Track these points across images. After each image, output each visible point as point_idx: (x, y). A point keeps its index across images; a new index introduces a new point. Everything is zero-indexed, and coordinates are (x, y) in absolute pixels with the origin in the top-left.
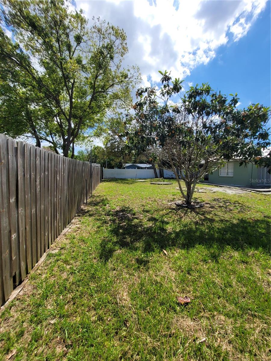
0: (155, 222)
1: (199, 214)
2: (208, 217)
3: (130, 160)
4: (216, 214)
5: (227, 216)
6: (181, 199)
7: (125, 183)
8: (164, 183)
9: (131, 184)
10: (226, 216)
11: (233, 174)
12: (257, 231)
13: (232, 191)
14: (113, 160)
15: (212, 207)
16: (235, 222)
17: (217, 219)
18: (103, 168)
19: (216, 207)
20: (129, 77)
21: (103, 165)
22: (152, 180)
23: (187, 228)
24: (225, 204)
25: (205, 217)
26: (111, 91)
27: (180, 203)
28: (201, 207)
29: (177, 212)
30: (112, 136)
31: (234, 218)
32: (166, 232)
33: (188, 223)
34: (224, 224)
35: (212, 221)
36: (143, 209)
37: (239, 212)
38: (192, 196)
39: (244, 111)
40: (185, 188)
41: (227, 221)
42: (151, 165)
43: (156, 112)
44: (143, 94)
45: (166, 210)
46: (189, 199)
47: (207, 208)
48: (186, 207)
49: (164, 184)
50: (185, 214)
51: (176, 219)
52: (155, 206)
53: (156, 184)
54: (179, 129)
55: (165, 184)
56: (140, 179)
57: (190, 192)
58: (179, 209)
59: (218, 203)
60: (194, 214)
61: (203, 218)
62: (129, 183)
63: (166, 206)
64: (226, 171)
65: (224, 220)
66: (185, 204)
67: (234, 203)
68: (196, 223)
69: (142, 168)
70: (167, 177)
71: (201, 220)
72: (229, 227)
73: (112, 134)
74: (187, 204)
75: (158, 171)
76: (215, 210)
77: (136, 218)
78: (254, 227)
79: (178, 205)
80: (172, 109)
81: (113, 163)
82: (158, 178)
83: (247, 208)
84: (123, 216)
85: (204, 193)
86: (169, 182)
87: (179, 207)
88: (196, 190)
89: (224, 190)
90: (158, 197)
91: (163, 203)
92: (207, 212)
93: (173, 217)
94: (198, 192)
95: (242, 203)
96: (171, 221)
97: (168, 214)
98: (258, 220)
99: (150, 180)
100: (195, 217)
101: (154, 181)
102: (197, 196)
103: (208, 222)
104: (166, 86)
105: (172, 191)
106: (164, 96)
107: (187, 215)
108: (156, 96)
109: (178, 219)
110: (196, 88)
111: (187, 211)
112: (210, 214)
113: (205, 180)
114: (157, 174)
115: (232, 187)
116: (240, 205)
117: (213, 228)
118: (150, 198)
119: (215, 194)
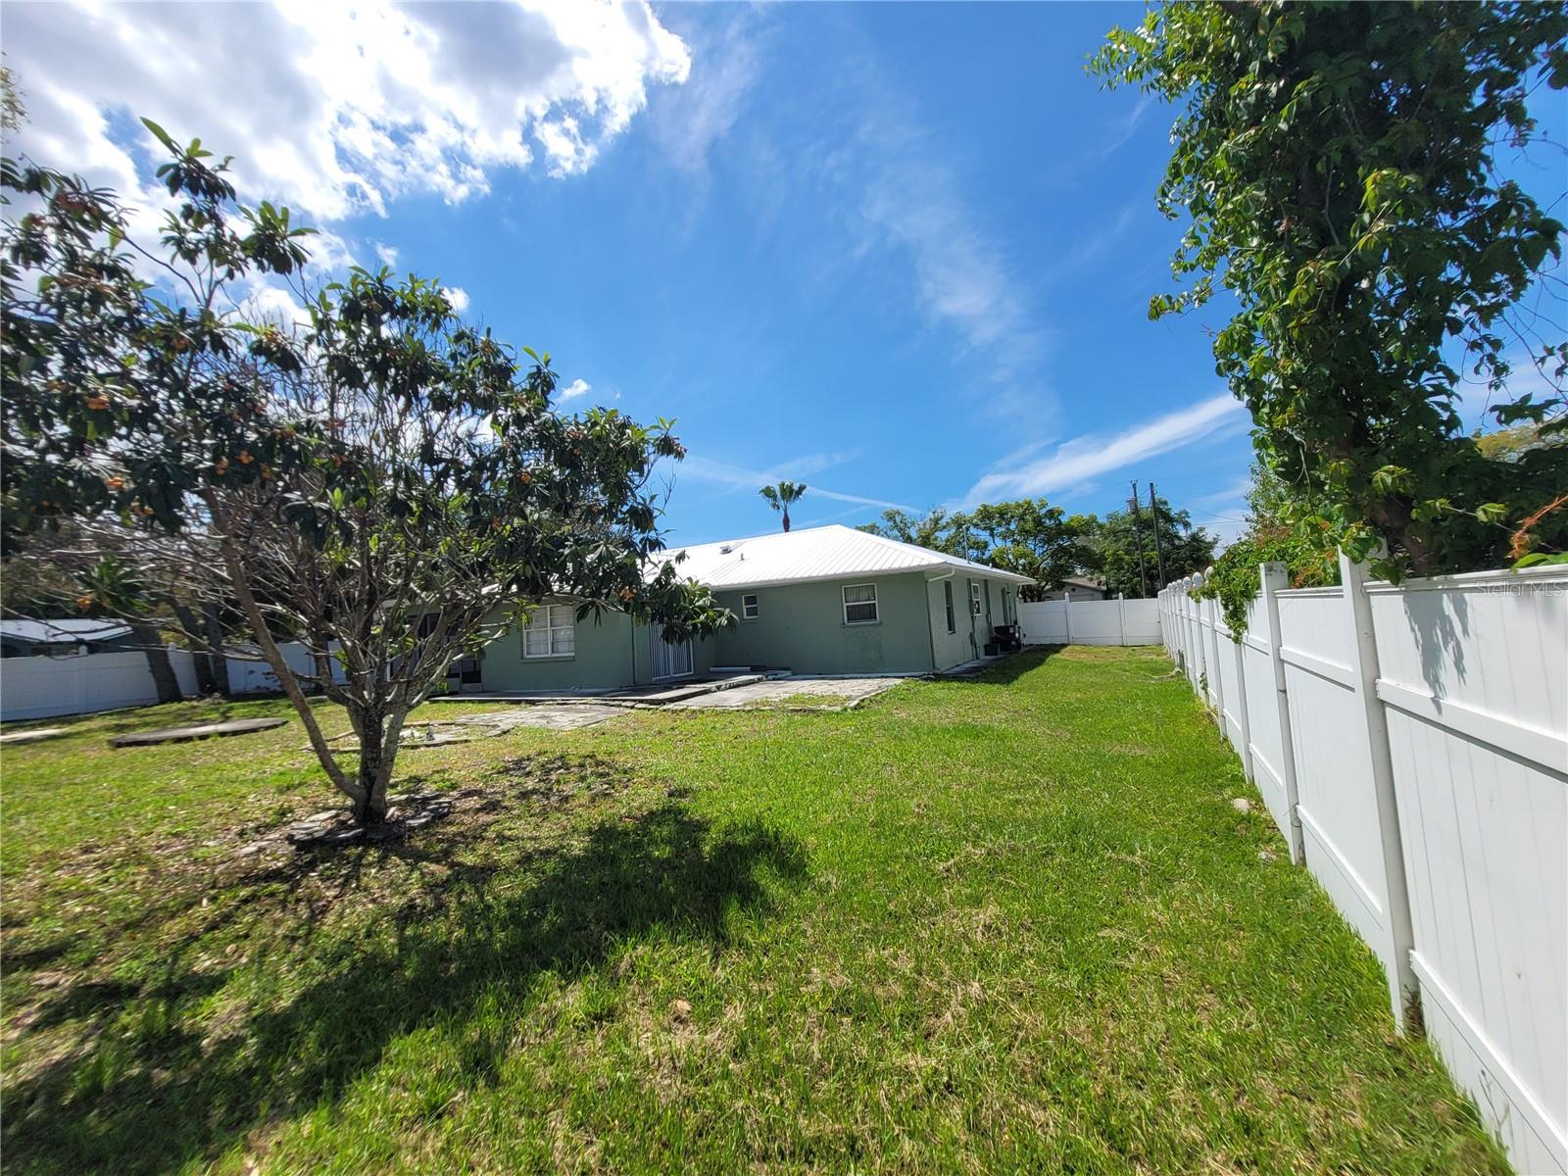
0: (105, 1015)
1: (426, 859)
2: (469, 859)
4: (504, 837)
5: (548, 833)
6: (331, 802)
8: (222, 727)
10: (544, 832)
11: (572, 648)
12: (648, 856)
13: (572, 716)
16: (578, 846)
17: (506, 857)
19: (506, 804)
22: (132, 720)
23: (346, 963)
25: (452, 865)
27: (316, 826)
28: (440, 817)
29: (292, 891)
31: (575, 830)
32: (196, 1053)
33: (356, 931)
34: (536, 871)
35: (486, 872)
37: (593, 800)
38: (388, 776)
41: (547, 853)
43: (131, 331)
45: (213, 899)
46: (375, 796)
47: (467, 819)
48: (357, 841)
49: (223, 734)
51: (280, 932)
52: (127, 892)
53: (157, 742)
54: (287, 451)
55: (235, 733)
57: (376, 757)
58: (311, 865)
59: (516, 780)
60: (397, 866)
61: (441, 871)
63: (222, 867)
64: (550, 633)
65: (536, 850)
66: (352, 828)
67: (582, 766)
68: (408, 915)
70: (251, 688)
71: (432, 887)
72: (555, 878)
74: (359, 823)
75: (178, 653)
76: (501, 817)
78: (638, 846)
79: (303, 846)
80: (247, 338)
82: (180, 699)
83: (621, 776)
85: (459, 746)
86: (265, 712)
87: (315, 850)
88: (417, 734)
89: (543, 717)
90: (164, 828)
91: (198, 853)
92: (464, 836)
93: (264, 927)
94: (428, 746)
95: (606, 759)
96: (244, 960)
97: (227, 919)
98: (652, 813)
99: (113, 721)
100: (402, 885)
101: (146, 724)
102: (414, 771)
103: (467, 887)
104: (200, 214)
105: (279, 763)
106: (193, 262)
107: (358, 887)
108: (123, 242)
109: (298, 929)
110: (380, 281)
111: (358, 863)
112: (477, 846)
113: (464, 681)
114: (173, 675)
115: (573, 700)
116: (600, 770)
117: (489, 908)
118: (87, 850)
119: (509, 738)
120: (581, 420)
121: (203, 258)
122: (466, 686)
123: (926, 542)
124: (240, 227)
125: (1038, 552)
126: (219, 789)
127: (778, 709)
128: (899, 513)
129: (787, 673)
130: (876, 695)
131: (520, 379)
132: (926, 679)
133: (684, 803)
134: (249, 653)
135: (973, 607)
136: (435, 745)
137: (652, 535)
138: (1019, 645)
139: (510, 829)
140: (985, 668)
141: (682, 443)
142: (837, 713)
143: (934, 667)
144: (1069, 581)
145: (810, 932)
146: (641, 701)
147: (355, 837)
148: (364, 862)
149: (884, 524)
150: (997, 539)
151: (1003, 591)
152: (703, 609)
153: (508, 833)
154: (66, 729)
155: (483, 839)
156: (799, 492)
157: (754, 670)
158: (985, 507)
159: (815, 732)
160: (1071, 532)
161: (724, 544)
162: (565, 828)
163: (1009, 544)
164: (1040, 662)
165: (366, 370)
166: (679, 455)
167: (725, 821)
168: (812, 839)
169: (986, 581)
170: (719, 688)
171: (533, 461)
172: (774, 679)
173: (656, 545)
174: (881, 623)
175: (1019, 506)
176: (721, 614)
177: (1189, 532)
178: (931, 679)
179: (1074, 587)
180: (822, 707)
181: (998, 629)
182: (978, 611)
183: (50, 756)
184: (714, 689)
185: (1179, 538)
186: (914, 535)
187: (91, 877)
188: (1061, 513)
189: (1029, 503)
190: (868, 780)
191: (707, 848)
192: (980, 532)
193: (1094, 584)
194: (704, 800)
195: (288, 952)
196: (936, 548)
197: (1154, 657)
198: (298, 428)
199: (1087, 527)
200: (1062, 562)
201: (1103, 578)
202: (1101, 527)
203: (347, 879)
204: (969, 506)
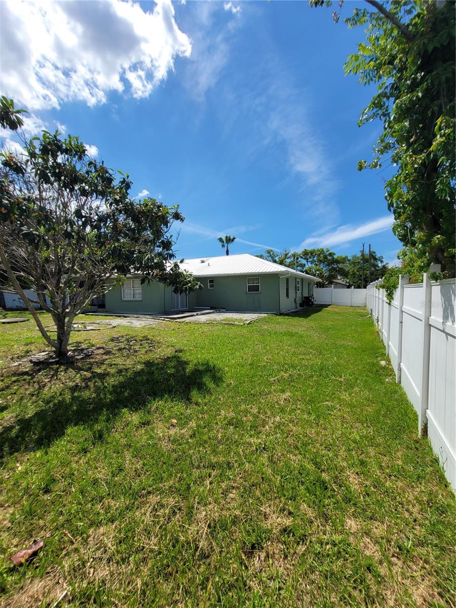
1: (83, 370)
2: (99, 371)
4: (111, 364)
5: (129, 363)
6: (46, 349)
8: (4, 320)
10: (128, 362)
11: (141, 296)
12: (166, 373)
13: (140, 322)
15: (108, 353)
16: (139, 367)
17: (112, 371)
19: (114, 352)
23: (51, 405)
24: (127, 344)
25: (92, 373)
27: (41, 357)
28: (88, 356)
29: (32, 379)
31: (139, 362)
33: (56, 393)
34: (123, 376)
35: (105, 375)
37: (146, 352)
38: (67, 340)
41: (127, 370)
45: (2, 380)
46: (63, 347)
47: (98, 357)
48: (56, 363)
49: (4, 323)
50: (52, 378)
51: (27, 392)
55: (9, 323)
57: (63, 333)
58: (39, 370)
59: (118, 344)
60: (71, 372)
61: (88, 374)
63: (5, 370)
64: (132, 291)
65: (124, 369)
66: (54, 358)
67: (142, 340)
68: (75, 388)
70: (14, 307)
71: (85, 380)
72: (131, 378)
74: (57, 357)
76: (111, 357)
78: (162, 369)
79: (36, 364)
83: (157, 344)
85: (96, 331)
87: (40, 365)
88: (80, 326)
89: (129, 322)
92: (97, 363)
93: (22, 391)
94: (84, 331)
95: (151, 338)
96: (14, 401)
97: (8, 387)
98: (168, 358)
100: (73, 379)
102: (79, 339)
103: (98, 380)
107: (57, 379)
109: (34, 392)
110: (55, 136)
111: (57, 371)
112: (102, 366)
113: (98, 308)
115: (141, 316)
116: (149, 342)
117: (106, 387)
119: (115, 329)
120: (142, 203)
122: (99, 309)
123: (281, 263)
125: (324, 269)
127: (220, 323)
128: (272, 251)
129: (224, 310)
130: (257, 320)
131: (116, 183)
132: (276, 315)
133: (180, 354)
134: (11, 291)
135: (296, 289)
136: (87, 330)
137: (171, 252)
138: (313, 304)
139: (115, 361)
140: (299, 312)
141: (183, 215)
142: (241, 326)
143: (280, 310)
144: (335, 281)
145: (222, 399)
146: (167, 318)
147: (56, 361)
148: (59, 370)
149: (265, 255)
150: (309, 263)
151: (309, 283)
152: (190, 282)
153: (113, 362)
155: (104, 364)
156: (233, 240)
157: (211, 309)
158: (305, 250)
159: (232, 332)
160: (337, 262)
161: (202, 259)
162: (135, 361)
163: (313, 265)
164: (320, 310)
166: (182, 220)
167: (195, 361)
169: (302, 279)
170: (197, 314)
171: (121, 218)
172: (219, 312)
173: (172, 256)
174: (261, 293)
175: (318, 250)
176: (197, 284)
177: (382, 265)
178: (278, 315)
179: (337, 283)
180: (236, 323)
181: (305, 298)
182: (298, 290)
185: (378, 267)
186: (277, 260)
188: (334, 254)
189: (322, 250)
190: (250, 349)
191: (188, 370)
192: (302, 260)
193: (344, 283)
194: (188, 354)
195: (31, 399)
196: (285, 266)
197: (362, 311)
198: (24, 199)
199: (344, 260)
200: (333, 273)
201: (348, 281)
202: (349, 260)
203: (53, 376)
204: (299, 250)
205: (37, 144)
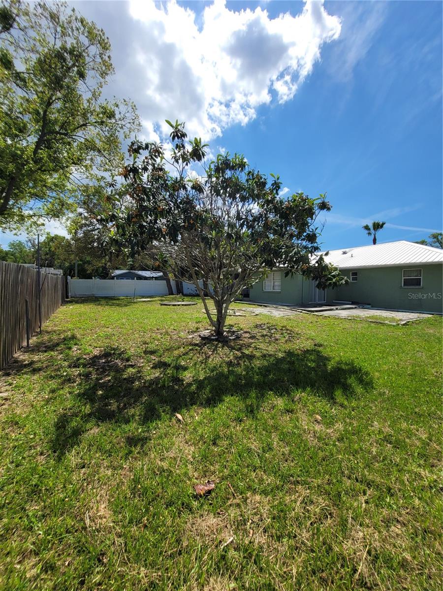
0: (164, 369)
1: (234, 349)
2: (247, 352)
3: (124, 264)
4: (256, 348)
5: (271, 349)
6: (209, 328)
7: (113, 305)
8: (183, 303)
9: (126, 305)
10: (270, 348)
11: (280, 288)
12: (306, 365)
14: (89, 263)
16: (280, 355)
17: (258, 354)
18: (69, 277)
19: (257, 338)
20: (117, 116)
21: (69, 272)
22: (164, 299)
23: (215, 373)
24: (269, 331)
25: (242, 353)
26: (81, 136)
27: (206, 334)
28: (238, 338)
29: (201, 350)
30: (86, 218)
31: (280, 350)
32: (183, 384)
33: (217, 365)
34: (267, 360)
35: (251, 357)
36: (144, 349)
37: (286, 341)
38: (224, 322)
39: (289, 201)
40: (213, 311)
41: (270, 355)
42: (161, 274)
43: (165, 187)
44: (141, 151)
45: (184, 348)
46: (220, 328)
47: (246, 340)
48: (216, 340)
49: (183, 305)
50: (213, 351)
51: (199, 360)
52: (166, 342)
53: (169, 305)
54: (201, 219)
55: (185, 305)
56: (143, 297)
57: (221, 316)
58: (205, 344)
59: (260, 331)
60: (226, 350)
61: (239, 354)
62: (121, 304)
63: (184, 340)
64: (272, 283)
65: (267, 354)
66: (214, 336)
67: (282, 329)
68: (230, 364)
69: (146, 278)
70: (188, 293)
71: (236, 358)
72: (273, 364)
73: (86, 214)
74: (217, 335)
75: (173, 283)
76: (256, 341)
77: (132, 366)
78: (303, 360)
79: (203, 338)
80: (191, 184)
81: (89, 269)
82: (173, 295)
83: (296, 335)
84: (106, 364)
86: (192, 300)
87: (206, 340)
88: (231, 312)
89: (269, 311)
90: (172, 327)
91: (180, 335)
92: (245, 345)
93: (195, 358)
94: (234, 316)
95: (290, 328)
97: (187, 353)
98: (308, 350)
99: (160, 298)
100: (228, 355)
101: (167, 300)
102: (231, 323)
103: (246, 360)
104: (180, 146)
105: (196, 315)
106: (178, 163)
107: (217, 353)
108: (163, 159)
110: (226, 157)
111: (216, 347)
112: (249, 349)
113: (244, 297)
114: (171, 288)
115: (279, 307)
116: (289, 332)
117: (253, 368)
118: (158, 329)
119: (258, 317)
120: (290, 199)
121: (180, 161)
122: (244, 298)
124: (189, 148)
126: (183, 319)
129: (369, 306)
130: (416, 320)
131: (268, 186)
133: (320, 349)
137: (315, 245)
142: (394, 326)
145: (374, 408)
146: (305, 310)
148: (218, 346)
152: (334, 276)
153: (258, 347)
154: (151, 299)
155: (251, 347)
156: (382, 226)
157: (353, 303)
162: (277, 349)
165: (221, 190)
166: (329, 209)
167: (337, 359)
168: (377, 374)
170: (337, 309)
171: (271, 216)
172: (362, 308)
173: (316, 249)
174: (423, 288)
176: (343, 279)
180: (386, 322)
183: (149, 305)
184: (335, 309)
187: (159, 336)
190: (408, 356)
191: (330, 367)
194: (328, 350)
198: (204, 211)
203: (214, 350)
205: (212, 166)
